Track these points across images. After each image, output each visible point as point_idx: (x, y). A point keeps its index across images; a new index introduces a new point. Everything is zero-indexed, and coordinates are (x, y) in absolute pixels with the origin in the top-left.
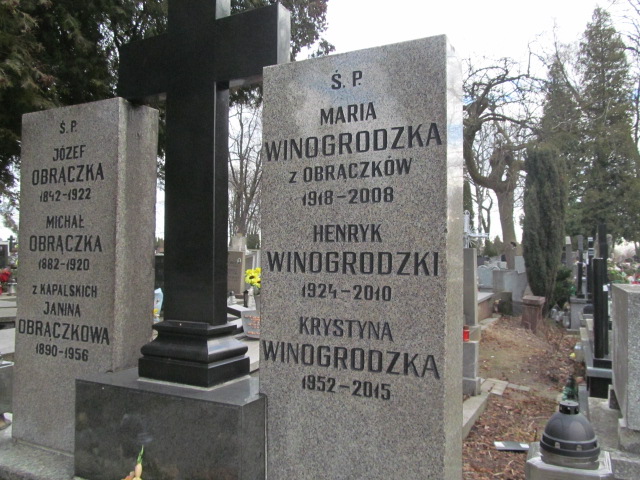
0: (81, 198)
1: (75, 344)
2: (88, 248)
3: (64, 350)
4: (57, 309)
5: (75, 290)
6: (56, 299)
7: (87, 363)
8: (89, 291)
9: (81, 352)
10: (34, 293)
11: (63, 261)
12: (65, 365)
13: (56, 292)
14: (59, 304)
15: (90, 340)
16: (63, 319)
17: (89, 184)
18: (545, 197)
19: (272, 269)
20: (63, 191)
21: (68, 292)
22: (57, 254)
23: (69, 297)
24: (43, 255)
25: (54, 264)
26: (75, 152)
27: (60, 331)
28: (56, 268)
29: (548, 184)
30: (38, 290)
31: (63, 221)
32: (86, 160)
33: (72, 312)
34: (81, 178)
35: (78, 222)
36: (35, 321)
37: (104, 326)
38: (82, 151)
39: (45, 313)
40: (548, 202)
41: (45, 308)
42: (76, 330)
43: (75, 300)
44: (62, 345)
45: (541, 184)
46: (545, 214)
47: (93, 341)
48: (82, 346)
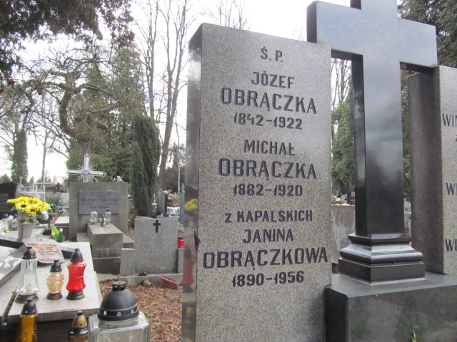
0: (289, 127)
1: (287, 268)
2: (300, 175)
3: (273, 277)
4: (261, 237)
5: (285, 215)
6: (260, 225)
7: (302, 284)
8: (303, 216)
9: (295, 275)
10: (227, 221)
11: (269, 187)
12: (275, 292)
13: (260, 219)
14: (265, 231)
15: (306, 260)
16: (269, 245)
17: (300, 115)
18: (148, 149)
19: (449, 194)
20: (265, 117)
21: (276, 217)
22: (261, 179)
23: (278, 222)
24: (240, 180)
25: (256, 190)
26: (281, 82)
27: (267, 258)
28: (259, 193)
29: (150, 140)
30: (234, 217)
31: (267, 147)
32: (295, 91)
33: (283, 237)
34: (289, 108)
35: (287, 150)
36: (229, 252)
37: (321, 246)
38: (289, 83)
39: (244, 241)
40: (150, 153)
41: (245, 236)
42: (289, 254)
43: (285, 226)
44: (270, 271)
45: (146, 140)
46: (149, 161)
47: (309, 261)
48: (295, 268)
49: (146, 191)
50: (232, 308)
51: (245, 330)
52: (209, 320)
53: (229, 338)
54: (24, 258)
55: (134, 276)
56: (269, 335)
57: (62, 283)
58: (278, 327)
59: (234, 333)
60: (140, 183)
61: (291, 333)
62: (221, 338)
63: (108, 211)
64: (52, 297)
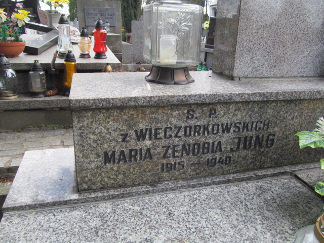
49: (133, 14)
50: (271, 8)
51: (279, 31)
52: (250, 15)
53: (265, 35)
54: (59, 23)
55: (132, 64)
56: (296, 39)
57: (89, 46)
58: (305, 33)
59: (270, 32)
60: (128, 7)
61: (314, 41)
62: (259, 34)
63: (107, 22)
64: (83, 56)
